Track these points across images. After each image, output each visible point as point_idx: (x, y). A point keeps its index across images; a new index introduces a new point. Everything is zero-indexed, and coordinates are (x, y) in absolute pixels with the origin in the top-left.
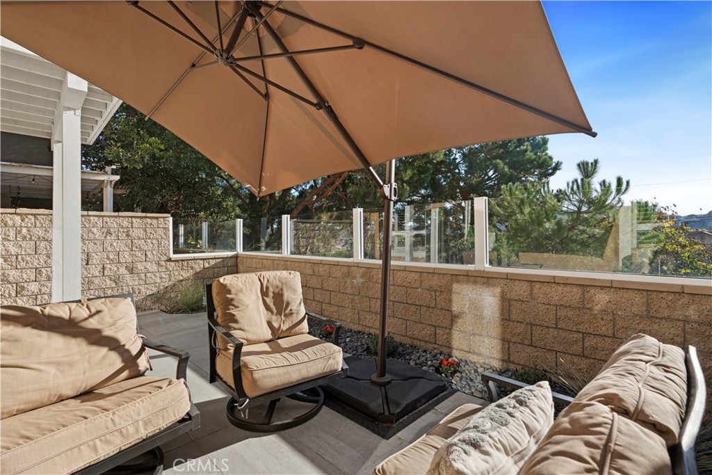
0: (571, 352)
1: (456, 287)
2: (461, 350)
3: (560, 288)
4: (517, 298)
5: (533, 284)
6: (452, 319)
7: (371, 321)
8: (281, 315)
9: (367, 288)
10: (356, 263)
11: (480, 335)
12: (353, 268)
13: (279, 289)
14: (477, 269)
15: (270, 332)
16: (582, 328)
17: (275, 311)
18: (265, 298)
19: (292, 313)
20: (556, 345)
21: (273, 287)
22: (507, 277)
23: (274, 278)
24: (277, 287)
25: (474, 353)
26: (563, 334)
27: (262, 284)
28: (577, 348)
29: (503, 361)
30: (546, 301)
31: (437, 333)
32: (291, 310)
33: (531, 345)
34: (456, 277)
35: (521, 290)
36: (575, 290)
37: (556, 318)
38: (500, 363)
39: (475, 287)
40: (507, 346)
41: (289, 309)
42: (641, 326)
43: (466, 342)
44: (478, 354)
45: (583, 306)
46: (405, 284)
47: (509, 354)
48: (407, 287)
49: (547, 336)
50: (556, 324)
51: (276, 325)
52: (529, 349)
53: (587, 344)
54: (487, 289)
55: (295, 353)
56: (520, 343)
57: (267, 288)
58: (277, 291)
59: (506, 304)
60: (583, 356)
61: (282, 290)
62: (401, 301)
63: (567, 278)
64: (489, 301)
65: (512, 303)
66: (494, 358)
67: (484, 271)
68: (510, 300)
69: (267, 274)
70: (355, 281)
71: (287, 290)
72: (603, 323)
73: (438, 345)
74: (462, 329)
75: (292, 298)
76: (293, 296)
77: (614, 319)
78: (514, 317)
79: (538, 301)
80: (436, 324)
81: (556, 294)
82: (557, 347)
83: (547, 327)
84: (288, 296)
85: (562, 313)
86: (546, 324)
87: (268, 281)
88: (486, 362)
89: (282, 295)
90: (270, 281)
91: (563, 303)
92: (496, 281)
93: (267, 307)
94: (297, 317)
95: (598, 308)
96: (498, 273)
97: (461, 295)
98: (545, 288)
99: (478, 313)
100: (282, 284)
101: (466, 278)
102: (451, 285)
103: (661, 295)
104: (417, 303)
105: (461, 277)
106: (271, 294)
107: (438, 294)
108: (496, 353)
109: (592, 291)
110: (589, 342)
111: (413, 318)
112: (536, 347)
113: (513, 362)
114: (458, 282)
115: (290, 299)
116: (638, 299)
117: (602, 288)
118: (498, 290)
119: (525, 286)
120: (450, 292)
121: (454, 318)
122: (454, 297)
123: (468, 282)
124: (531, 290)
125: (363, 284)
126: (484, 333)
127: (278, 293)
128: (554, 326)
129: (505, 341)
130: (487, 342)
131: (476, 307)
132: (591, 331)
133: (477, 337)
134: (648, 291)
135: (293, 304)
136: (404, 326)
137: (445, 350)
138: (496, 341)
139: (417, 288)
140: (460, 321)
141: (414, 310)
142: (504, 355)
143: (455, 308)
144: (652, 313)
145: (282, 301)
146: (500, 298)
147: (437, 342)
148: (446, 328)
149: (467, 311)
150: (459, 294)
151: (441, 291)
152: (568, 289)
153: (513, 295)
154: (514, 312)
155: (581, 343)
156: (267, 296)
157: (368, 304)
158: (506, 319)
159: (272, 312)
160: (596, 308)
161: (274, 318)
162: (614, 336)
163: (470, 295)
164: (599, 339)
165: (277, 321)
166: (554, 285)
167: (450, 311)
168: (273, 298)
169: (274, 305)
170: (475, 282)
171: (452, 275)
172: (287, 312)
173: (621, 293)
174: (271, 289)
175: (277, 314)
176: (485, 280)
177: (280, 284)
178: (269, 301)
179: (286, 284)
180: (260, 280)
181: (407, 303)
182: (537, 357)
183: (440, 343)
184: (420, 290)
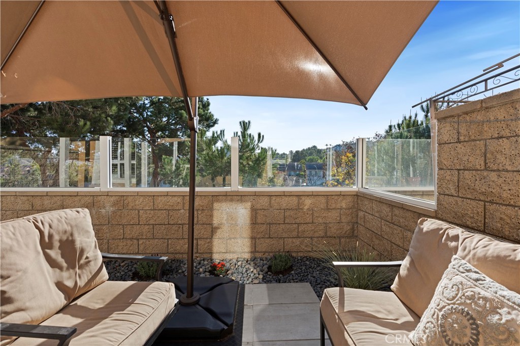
0: (292, 237)
1: (216, 205)
2: (220, 253)
3: (287, 199)
4: (261, 208)
5: (271, 197)
6: (212, 231)
7: (125, 248)
8: (74, 268)
9: (120, 216)
10: (105, 192)
11: (234, 238)
12: (99, 198)
13: (68, 234)
14: (232, 190)
15: (62, 296)
16: (298, 221)
17: (65, 265)
18: (48, 251)
19: (89, 262)
20: (284, 234)
21: (59, 233)
22: (255, 194)
23: (59, 221)
24: (65, 232)
25: (230, 252)
26: (288, 226)
27: (41, 233)
28: (295, 234)
29: (251, 252)
30: (278, 208)
31: (199, 244)
32: (87, 258)
33: (270, 238)
34: (216, 197)
35: (264, 201)
36: (294, 198)
37: (284, 218)
38: (249, 255)
39: (231, 203)
40: (254, 242)
41: (84, 257)
42: (324, 214)
43: (224, 246)
44: (234, 252)
45: (299, 208)
46: (166, 207)
47: (255, 247)
48: (168, 210)
49: (279, 229)
50: (284, 221)
51: (69, 283)
52: (268, 241)
53: (300, 230)
54: (241, 204)
55: (129, 309)
56: (262, 238)
57: (51, 236)
58: (65, 238)
59: (254, 213)
60: (298, 237)
61: (72, 235)
62: (162, 223)
63: (291, 192)
64: (242, 212)
65: (258, 211)
66: (245, 252)
67: (238, 191)
68: (256, 210)
69: (45, 217)
70: (103, 211)
71: (79, 233)
72: (308, 216)
73: (200, 253)
74: (220, 237)
75: (86, 243)
76: (88, 240)
77: (313, 213)
78: (259, 221)
79: (274, 208)
80: (198, 237)
81: (285, 202)
82: (285, 235)
83: (279, 224)
84: (81, 241)
85: (287, 214)
86: (278, 222)
87: (50, 226)
88: (239, 256)
89: (72, 242)
90: (54, 225)
91: (288, 207)
92: (246, 198)
93: (52, 263)
94: (95, 264)
95: (306, 207)
96: (249, 192)
97: (220, 211)
98: (278, 199)
99: (234, 223)
100: (71, 227)
101: (224, 198)
102: (212, 204)
103: (333, 197)
104: (180, 222)
105: (221, 197)
106: (57, 244)
107: (200, 212)
108: (247, 249)
109: (303, 198)
110: (301, 228)
111: (175, 236)
112: (272, 238)
113: (258, 252)
114: (218, 201)
115: (84, 245)
116: (323, 200)
117: (308, 196)
118: (249, 204)
119: (266, 199)
120: (212, 209)
121: (214, 230)
122: (215, 213)
123: (226, 201)
124: (270, 202)
125: (114, 212)
126: (238, 236)
127: (67, 240)
128: (283, 222)
129: (253, 238)
130: (239, 242)
131: (232, 218)
132: (302, 222)
133: (232, 240)
134: (327, 195)
135: (88, 249)
136: (166, 244)
137: (205, 256)
138: (246, 240)
139: (180, 210)
140: (219, 231)
141: (176, 229)
142: (252, 248)
143: (216, 222)
144: (329, 207)
145: (75, 250)
146: (250, 210)
147: (199, 251)
148: (207, 238)
149: (225, 222)
150: (218, 210)
151: (203, 210)
152: (291, 198)
153: (258, 206)
154: (259, 217)
155: (297, 230)
156: (51, 247)
157: (122, 231)
158: (254, 223)
159: (61, 268)
160: (305, 208)
161: (65, 274)
162: (313, 223)
163: (228, 210)
164: (305, 225)
165: (70, 278)
166: (283, 197)
167: (211, 224)
168: (60, 248)
169: (62, 257)
170: (232, 200)
171: (212, 196)
172: (82, 261)
173: (316, 198)
174: (56, 237)
175: (68, 269)
176: (239, 198)
177: (68, 228)
178: (55, 254)
179: (76, 226)
180: (37, 227)
181: (169, 224)
182: (273, 244)
183: (202, 251)
184: (182, 211)
